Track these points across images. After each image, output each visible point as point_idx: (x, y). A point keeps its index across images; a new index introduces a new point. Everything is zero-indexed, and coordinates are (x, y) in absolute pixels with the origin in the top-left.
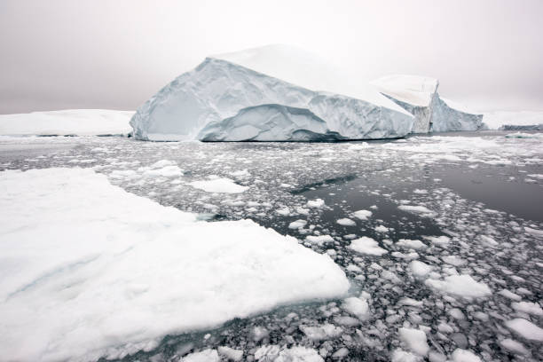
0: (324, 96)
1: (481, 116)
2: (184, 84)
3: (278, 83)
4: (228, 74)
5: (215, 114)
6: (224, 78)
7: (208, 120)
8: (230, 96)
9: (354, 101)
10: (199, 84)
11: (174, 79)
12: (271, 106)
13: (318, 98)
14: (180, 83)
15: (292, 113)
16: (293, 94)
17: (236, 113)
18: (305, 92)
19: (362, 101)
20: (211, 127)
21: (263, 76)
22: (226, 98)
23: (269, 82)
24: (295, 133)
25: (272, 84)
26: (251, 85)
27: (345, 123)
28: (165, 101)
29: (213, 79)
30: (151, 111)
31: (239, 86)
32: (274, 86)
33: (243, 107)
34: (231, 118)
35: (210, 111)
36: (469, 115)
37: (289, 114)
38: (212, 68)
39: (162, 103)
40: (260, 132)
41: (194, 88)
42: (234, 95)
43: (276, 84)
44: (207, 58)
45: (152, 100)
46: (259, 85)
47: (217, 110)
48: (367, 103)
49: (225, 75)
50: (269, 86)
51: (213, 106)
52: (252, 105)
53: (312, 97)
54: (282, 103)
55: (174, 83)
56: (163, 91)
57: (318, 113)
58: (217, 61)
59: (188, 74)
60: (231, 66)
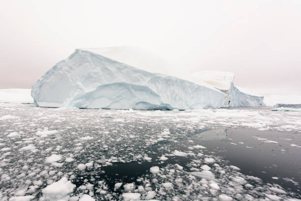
0: (160, 77)
1: (262, 98)
2: (61, 68)
3: (126, 67)
4: (91, 61)
5: (81, 89)
6: (88, 64)
7: (76, 93)
8: (91, 77)
9: (182, 82)
10: (71, 68)
11: (54, 65)
12: (121, 85)
13: (155, 78)
14: (59, 67)
15: (135, 90)
16: (137, 75)
17: (96, 89)
18: (146, 74)
19: (188, 82)
20: (78, 98)
21: (115, 62)
22: (89, 78)
23: (119, 66)
24: (137, 104)
25: (121, 67)
26: (106, 68)
27: (175, 98)
28: (50, 80)
29: (80, 65)
30: (41, 86)
31: (98, 69)
32: (122, 69)
33: (100, 85)
34: (92, 93)
35: (78, 87)
36: (254, 97)
37: (133, 91)
38: (79, 56)
39: (47, 81)
40: (112, 103)
41: (67, 71)
42: (95, 76)
43: (125, 67)
44: (76, 50)
45: (41, 80)
46: (112, 69)
47: (82, 87)
48: (192, 84)
49: (89, 62)
50: (119, 69)
51: (79, 83)
52: (107, 83)
53: (150, 78)
54: (128, 82)
55: (55, 68)
56: (48, 73)
57: (154, 90)
58: (83, 52)
59: (64, 61)
60: (92, 55)
